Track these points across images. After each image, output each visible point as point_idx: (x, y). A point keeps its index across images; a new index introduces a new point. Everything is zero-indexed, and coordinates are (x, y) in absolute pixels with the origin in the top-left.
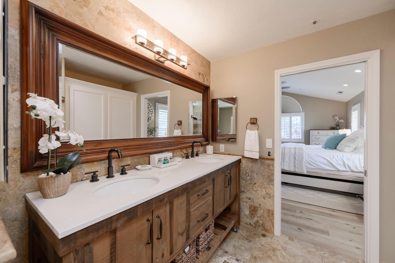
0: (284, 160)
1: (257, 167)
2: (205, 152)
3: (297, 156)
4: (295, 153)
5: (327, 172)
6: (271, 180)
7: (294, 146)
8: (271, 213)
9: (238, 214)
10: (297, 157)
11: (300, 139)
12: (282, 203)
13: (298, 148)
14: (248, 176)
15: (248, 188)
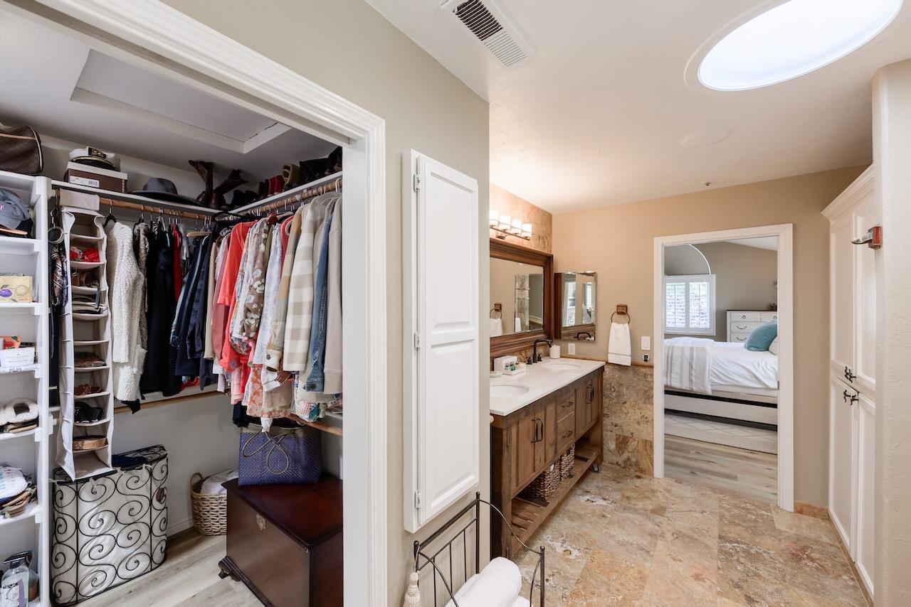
0: (671, 370)
1: (627, 377)
2: (548, 355)
3: (694, 362)
4: (692, 358)
5: (747, 391)
6: (648, 397)
7: (689, 345)
8: (649, 445)
9: (600, 445)
10: (695, 365)
11: (706, 329)
12: (666, 441)
13: (697, 348)
14: (614, 391)
15: (614, 409)
